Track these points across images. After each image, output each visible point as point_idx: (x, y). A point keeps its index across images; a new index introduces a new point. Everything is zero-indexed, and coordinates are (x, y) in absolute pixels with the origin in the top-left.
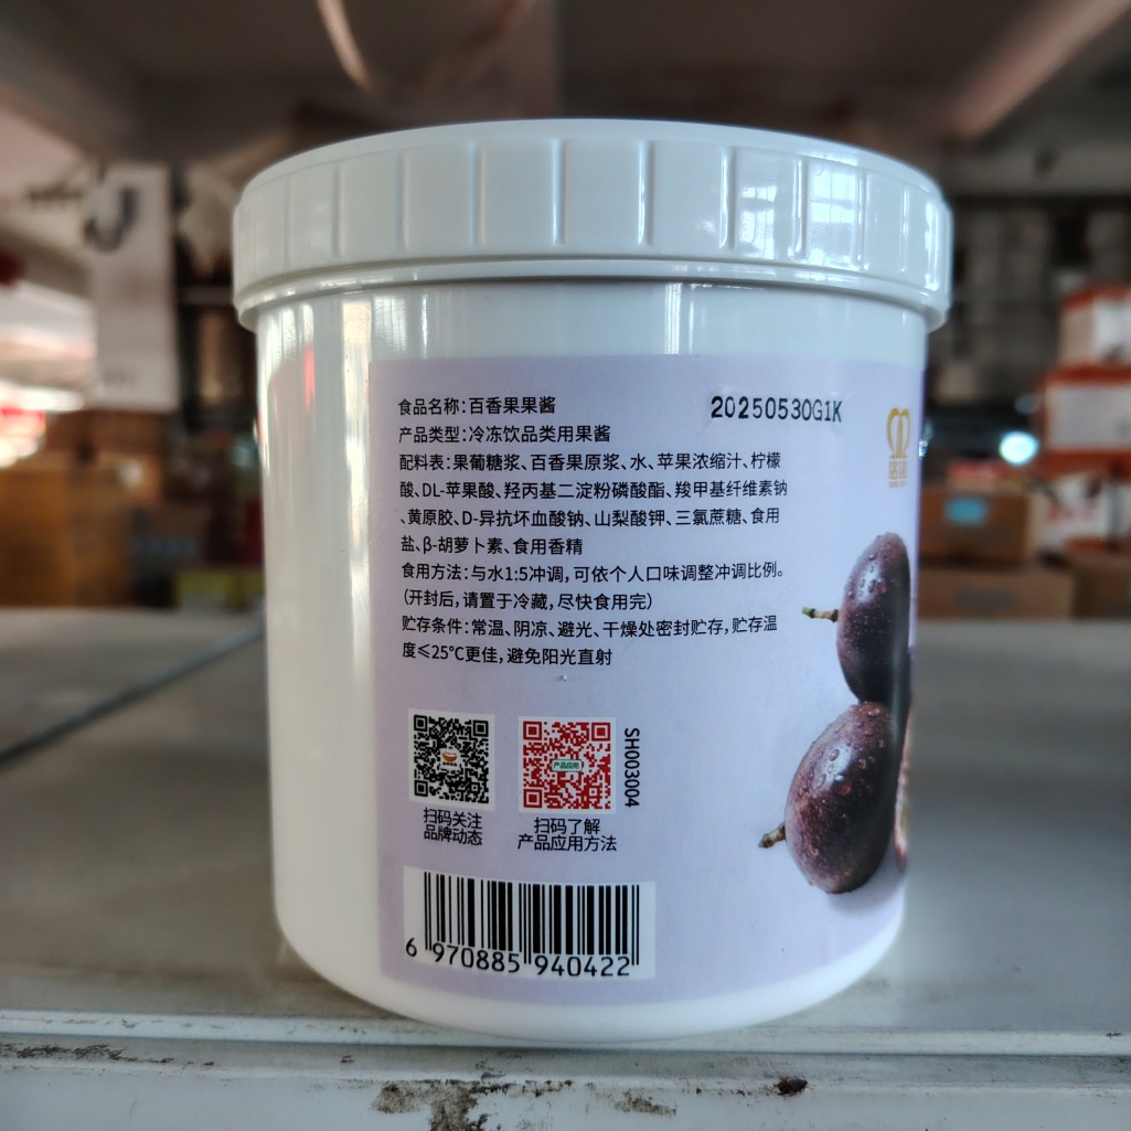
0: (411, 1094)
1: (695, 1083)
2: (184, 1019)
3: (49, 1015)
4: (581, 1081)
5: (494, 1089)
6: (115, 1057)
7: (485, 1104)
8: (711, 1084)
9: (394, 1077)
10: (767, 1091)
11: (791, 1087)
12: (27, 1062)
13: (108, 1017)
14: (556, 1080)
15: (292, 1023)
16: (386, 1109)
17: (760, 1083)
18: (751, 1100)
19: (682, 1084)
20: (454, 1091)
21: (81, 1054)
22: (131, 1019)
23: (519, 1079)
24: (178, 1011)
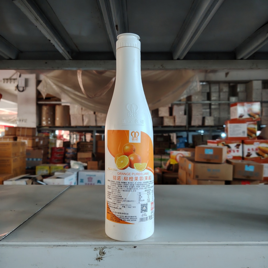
0: (97, 249)
1: (126, 247)
2: (73, 242)
3: (59, 243)
4: (114, 247)
5: (106, 248)
6: (66, 246)
7: (105, 249)
8: (127, 247)
9: (95, 247)
10: (133, 247)
11: (135, 247)
12: (57, 247)
13: (65, 242)
14: (112, 247)
15: (85, 242)
16: (95, 250)
17: (132, 247)
18: (131, 248)
19: (124, 247)
20: (101, 248)
21: (63, 246)
22: (67, 243)
23: (108, 247)
24: (73, 241)
